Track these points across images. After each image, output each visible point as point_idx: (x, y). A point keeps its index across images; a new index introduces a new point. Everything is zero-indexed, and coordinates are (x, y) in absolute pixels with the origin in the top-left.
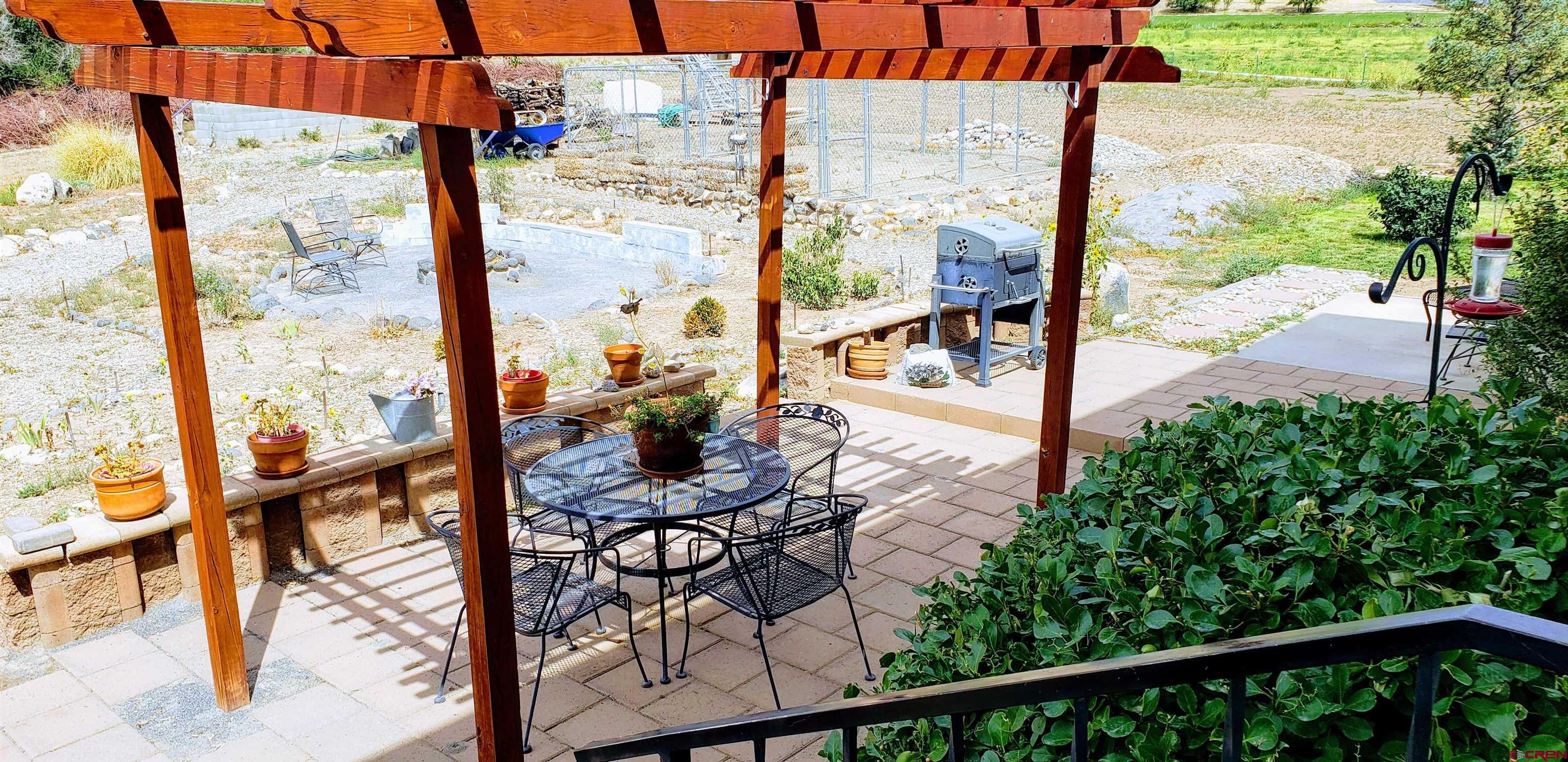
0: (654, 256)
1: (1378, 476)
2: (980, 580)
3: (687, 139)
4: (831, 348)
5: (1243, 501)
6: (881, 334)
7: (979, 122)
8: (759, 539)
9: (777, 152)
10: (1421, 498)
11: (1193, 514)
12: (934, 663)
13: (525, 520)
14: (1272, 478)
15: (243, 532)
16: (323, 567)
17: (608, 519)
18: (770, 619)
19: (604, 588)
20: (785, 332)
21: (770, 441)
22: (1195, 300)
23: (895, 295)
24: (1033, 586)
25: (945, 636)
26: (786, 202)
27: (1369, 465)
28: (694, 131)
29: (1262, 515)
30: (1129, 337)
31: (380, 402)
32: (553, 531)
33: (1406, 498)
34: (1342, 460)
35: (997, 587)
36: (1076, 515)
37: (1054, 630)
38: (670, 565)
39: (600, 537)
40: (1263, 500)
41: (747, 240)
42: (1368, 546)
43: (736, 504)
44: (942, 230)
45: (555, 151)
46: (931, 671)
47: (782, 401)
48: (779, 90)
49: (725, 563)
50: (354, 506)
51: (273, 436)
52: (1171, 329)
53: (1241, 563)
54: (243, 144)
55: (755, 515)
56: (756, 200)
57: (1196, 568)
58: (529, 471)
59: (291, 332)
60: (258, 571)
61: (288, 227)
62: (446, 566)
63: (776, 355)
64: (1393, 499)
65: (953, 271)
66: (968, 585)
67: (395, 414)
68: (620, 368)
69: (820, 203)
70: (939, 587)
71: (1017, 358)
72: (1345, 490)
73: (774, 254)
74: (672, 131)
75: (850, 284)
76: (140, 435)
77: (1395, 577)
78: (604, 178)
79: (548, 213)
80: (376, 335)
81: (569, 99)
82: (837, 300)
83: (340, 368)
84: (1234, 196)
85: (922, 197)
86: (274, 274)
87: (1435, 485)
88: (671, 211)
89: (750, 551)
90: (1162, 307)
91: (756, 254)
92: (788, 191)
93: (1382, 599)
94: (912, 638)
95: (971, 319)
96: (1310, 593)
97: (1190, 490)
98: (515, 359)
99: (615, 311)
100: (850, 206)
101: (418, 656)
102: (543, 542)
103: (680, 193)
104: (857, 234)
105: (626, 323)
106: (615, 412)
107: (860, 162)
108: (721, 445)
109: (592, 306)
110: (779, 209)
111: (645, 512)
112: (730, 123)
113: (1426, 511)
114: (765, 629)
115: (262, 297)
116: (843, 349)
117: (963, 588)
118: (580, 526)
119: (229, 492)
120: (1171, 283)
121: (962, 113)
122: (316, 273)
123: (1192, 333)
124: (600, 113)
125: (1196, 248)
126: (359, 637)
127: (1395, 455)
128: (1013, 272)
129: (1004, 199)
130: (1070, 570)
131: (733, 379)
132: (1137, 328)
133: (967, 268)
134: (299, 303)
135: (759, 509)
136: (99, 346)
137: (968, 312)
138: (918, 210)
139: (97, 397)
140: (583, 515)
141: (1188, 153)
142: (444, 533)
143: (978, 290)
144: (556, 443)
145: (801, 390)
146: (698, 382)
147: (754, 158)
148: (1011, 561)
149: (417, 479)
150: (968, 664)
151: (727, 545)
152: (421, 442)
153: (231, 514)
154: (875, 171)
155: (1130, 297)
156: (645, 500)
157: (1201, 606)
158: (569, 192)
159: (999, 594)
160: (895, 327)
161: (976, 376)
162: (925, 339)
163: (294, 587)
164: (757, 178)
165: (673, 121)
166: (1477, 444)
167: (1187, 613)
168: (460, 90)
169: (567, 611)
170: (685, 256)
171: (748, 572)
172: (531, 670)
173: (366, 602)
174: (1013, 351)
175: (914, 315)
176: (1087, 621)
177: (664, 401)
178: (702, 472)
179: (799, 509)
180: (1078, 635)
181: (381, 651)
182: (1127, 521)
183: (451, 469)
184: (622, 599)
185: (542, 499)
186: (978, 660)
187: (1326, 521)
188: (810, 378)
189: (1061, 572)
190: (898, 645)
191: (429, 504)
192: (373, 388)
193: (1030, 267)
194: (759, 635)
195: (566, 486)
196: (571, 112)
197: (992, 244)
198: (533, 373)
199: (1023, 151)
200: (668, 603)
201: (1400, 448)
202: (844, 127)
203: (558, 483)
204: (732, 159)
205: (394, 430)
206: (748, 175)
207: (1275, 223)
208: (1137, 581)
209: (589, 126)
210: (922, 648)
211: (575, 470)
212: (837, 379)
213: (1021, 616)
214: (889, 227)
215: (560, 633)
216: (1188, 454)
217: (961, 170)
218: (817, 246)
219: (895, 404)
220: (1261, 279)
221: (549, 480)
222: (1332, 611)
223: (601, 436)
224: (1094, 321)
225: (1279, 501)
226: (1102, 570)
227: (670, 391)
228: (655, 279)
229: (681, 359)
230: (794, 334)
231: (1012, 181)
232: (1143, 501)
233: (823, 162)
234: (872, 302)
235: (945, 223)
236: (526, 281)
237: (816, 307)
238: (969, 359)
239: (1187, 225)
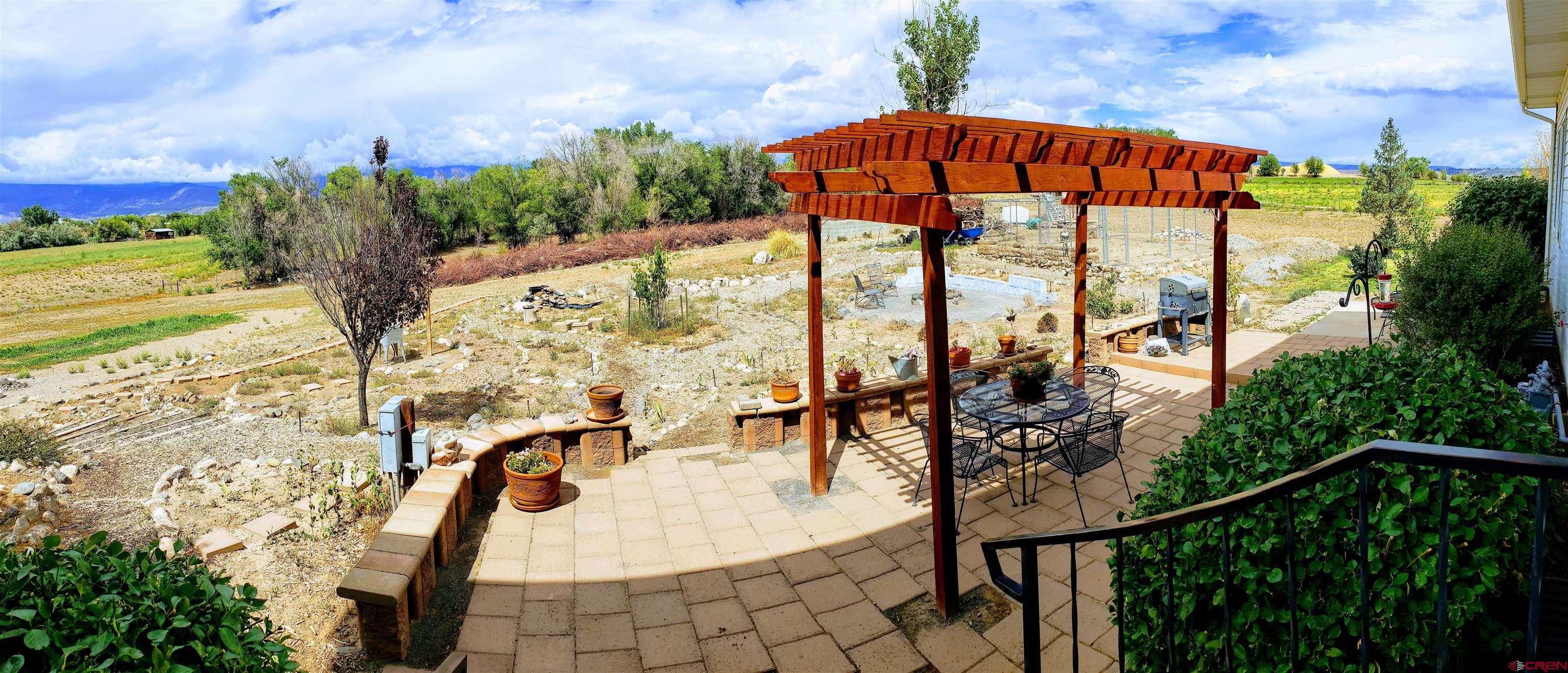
0: (1023, 292)
1: (1350, 384)
2: (1182, 455)
3: (1040, 235)
4: (1110, 338)
5: (1296, 403)
6: (1135, 330)
7: (1178, 228)
8: (1075, 433)
9: (1083, 242)
10: (1366, 391)
11: (1276, 413)
12: (1161, 499)
13: (958, 420)
14: (1308, 391)
15: (831, 415)
16: (864, 435)
17: (998, 422)
18: (1080, 475)
19: (996, 456)
20: (1088, 330)
21: (1080, 385)
22: (1280, 309)
23: (1141, 312)
24: (1206, 456)
25: (1166, 484)
26: (1088, 266)
27: (1346, 380)
28: (1044, 231)
29: (1306, 409)
30: (1252, 328)
31: (893, 360)
32: (971, 426)
33: (1360, 392)
34: (1335, 379)
35: (1189, 458)
36: (1226, 418)
37: (1217, 478)
38: (1028, 446)
39: (994, 430)
40: (1305, 403)
41: (1069, 285)
42: (1348, 417)
43: (1062, 416)
44: (1162, 280)
45: (978, 241)
46: (1159, 503)
47: (1086, 365)
48: (1084, 212)
49: (1056, 446)
50: (879, 408)
51: (847, 373)
52: (1270, 324)
53: (1297, 433)
54: (840, 239)
55: (1072, 422)
56: (1074, 265)
57: (1277, 439)
58: (961, 397)
59: (855, 326)
60: (835, 434)
61: (856, 277)
62: (919, 439)
63: (1083, 342)
64: (1356, 394)
65: (1168, 300)
66: (1176, 457)
67: (900, 365)
68: (1005, 347)
69: (1104, 267)
70: (1163, 459)
71: (1200, 341)
72: (1337, 392)
73: (1082, 292)
74: (1034, 231)
75: (1119, 306)
76: (788, 366)
77: (1360, 429)
78: (1001, 254)
79: (973, 271)
80: (892, 329)
81: (986, 216)
82: (1113, 314)
83: (875, 343)
84: (1293, 261)
85: (1153, 264)
86: (849, 299)
87: (1371, 384)
88: (1031, 271)
89: (1068, 441)
90: (1265, 314)
91: (1073, 292)
92: (1089, 261)
93: (1355, 440)
94: (1150, 485)
95: (1177, 323)
96: (1326, 443)
97: (1274, 402)
98: (956, 342)
99: (1004, 319)
100: (1118, 269)
101: (906, 482)
102: (967, 431)
103: (1036, 262)
104: (1123, 282)
105: (1008, 325)
106: (1002, 369)
107: (1124, 247)
108: (1055, 386)
109: (993, 316)
110: (1084, 270)
111: (1015, 420)
112: (1061, 227)
113: (1368, 397)
114: (1077, 478)
115: (843, 309)
116: (1116, 338)
117: (1174, 459)
118: (985, 424)
119: (827, 396)
120: (1269, 302)
121: (1169, 223)
122: (867, 299)
123: (1279, 325)
124: (1000, 222)
125: (1279, 285)
126: (879, 470)
127: (1355, 373)
128: (1196, 300)
129: (1191, 265)
130: (1224, 446)
131: (1062, 353)
132: (1255, 324)
133: (1175, 299)
134: (859, 313)
135: (1074, 418)
136: (776, 326)
137: (1176, 319)
138: (1151, 270)
139: (774, 347)
140: (986, 420)
141: (1271, 242)
142: (920, 424)
143: (1180, 309)
144: (974, 383)
145: (1096, 359)
146: (1043, 355)
147: (1072, 244)
148: (1196, 446)
149: (909, 397)
150: (1177, 498)
151: (1058, 437)
152: (911, 379)
153: (826, 406)
154: (1131, 251)
155: (1251, 310)
156: (1016, 412)
157: (1282, 457)
158: (984, 261)
159: (1190, 461)
160: (1140, 328)
161: (1181, 350)
162: (1156, 333)
163: (850, 443)
164: (1074, 254)
165: (1033, 226)
166: (1387, 364)
167: (1275, 462)
168: (939, 210)
169: (978, 466)
170: (1038, 292)
171: (1068, 450)
172: (960, 494)
173: (883, 454)
174: (1198, 338)
175: (1150, 321)
176: (1231, 472)
177: (1026, 364)
178: (1046, 400)
179: (1094, 419)
180: (1228, 479)
181: (888, 478)
182: (1247, 420)
183: (925, 393)
184: (1003, 462)
185: (967, 410)
186: (1181, 495)
187: (1330, 408)
188: (1100, 353)
189: (1219, 448)
190: (1143, 489)
191: (913, 409)
192: (888, 353)
193: (1204, 298)
194: (1074, 482)
195: (978, 405)
196: (987, 222)
197: (1185, 286)
198: (964, 349)
199: (1199, 242)
200: (1026, 465)
201: (1357, 370)
202: (1115, 230)
203: (975, 403)
204: (1061, 245)
205: (899, 372)
206: (1070, 253)
207: (1311, 273)
208: (1253, 449)
209: (995, 229)
210: (1156, 491)
211: (984, 397)
212: (1113, 353)
213: (1201, 471)
214: (1137, 278)
215: (974, 477)
216: (1273, 384)
217: (1170, 250)
218: (1103, 288)
219: (1142, 365)
220: (1308, 298)
221: (970, 401)
222: (1335, 449)
223: (996, 380)
224: (1236, 322)
225: (1312, 401)
226: (1238, 445)
227: (1030, 359)
228: (1023, 303)
229: (1035, 343)
230: (1092, 331)
231: (1194, 256)
232: (1254, 409)
233: (1105, 247)
234: (1130, 315)
235: (1164, 276)
236: (962, 304)
237: (1103, 318)
238: (1177, 343)
239: (1274, 275)
